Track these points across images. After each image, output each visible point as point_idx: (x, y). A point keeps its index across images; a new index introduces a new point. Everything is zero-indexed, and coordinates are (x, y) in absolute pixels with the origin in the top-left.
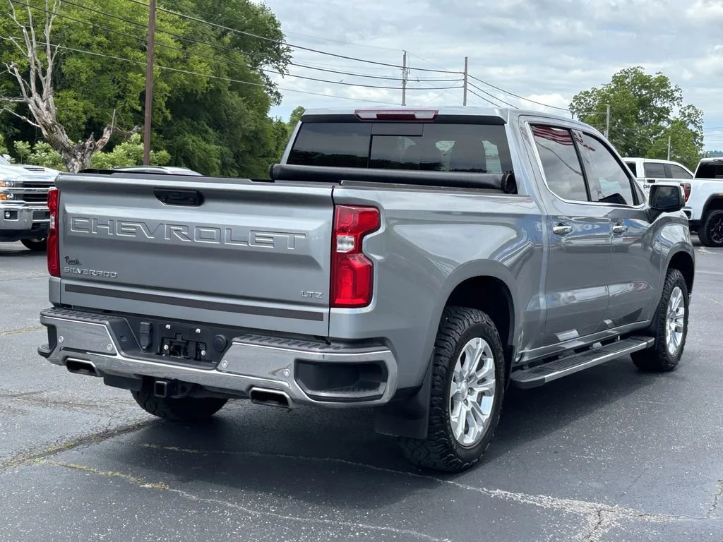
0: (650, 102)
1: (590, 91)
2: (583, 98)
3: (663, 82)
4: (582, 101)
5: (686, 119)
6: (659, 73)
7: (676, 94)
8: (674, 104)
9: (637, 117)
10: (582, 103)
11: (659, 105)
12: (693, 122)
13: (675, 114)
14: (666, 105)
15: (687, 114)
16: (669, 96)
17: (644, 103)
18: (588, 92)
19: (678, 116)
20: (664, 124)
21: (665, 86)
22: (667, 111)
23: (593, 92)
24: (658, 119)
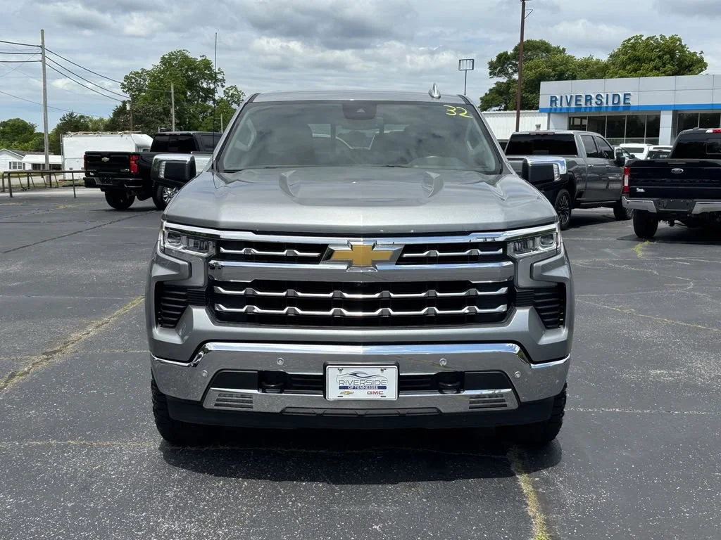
0: (196, 83)
1: (140, 72)
2: (133, 78)
3: (207, 64)
4: (133, 81)
5: (229, 99)
6: (203, 56)
7: (220, 77)
8: (218, 85)
9: (186, 97)
10: (133, 83)
11: (205, 85)
12: (235, 103)
13: (219, 94)
14: (212, 86)
15: (230, 94)
16: (213, 78)
17: (192, 84)
18: (138, 73)
19: (223, 96)
20: (211, 103)
21: (209, 68)
22: (213, 91)
23: (142, 73)
24: (205, 99)
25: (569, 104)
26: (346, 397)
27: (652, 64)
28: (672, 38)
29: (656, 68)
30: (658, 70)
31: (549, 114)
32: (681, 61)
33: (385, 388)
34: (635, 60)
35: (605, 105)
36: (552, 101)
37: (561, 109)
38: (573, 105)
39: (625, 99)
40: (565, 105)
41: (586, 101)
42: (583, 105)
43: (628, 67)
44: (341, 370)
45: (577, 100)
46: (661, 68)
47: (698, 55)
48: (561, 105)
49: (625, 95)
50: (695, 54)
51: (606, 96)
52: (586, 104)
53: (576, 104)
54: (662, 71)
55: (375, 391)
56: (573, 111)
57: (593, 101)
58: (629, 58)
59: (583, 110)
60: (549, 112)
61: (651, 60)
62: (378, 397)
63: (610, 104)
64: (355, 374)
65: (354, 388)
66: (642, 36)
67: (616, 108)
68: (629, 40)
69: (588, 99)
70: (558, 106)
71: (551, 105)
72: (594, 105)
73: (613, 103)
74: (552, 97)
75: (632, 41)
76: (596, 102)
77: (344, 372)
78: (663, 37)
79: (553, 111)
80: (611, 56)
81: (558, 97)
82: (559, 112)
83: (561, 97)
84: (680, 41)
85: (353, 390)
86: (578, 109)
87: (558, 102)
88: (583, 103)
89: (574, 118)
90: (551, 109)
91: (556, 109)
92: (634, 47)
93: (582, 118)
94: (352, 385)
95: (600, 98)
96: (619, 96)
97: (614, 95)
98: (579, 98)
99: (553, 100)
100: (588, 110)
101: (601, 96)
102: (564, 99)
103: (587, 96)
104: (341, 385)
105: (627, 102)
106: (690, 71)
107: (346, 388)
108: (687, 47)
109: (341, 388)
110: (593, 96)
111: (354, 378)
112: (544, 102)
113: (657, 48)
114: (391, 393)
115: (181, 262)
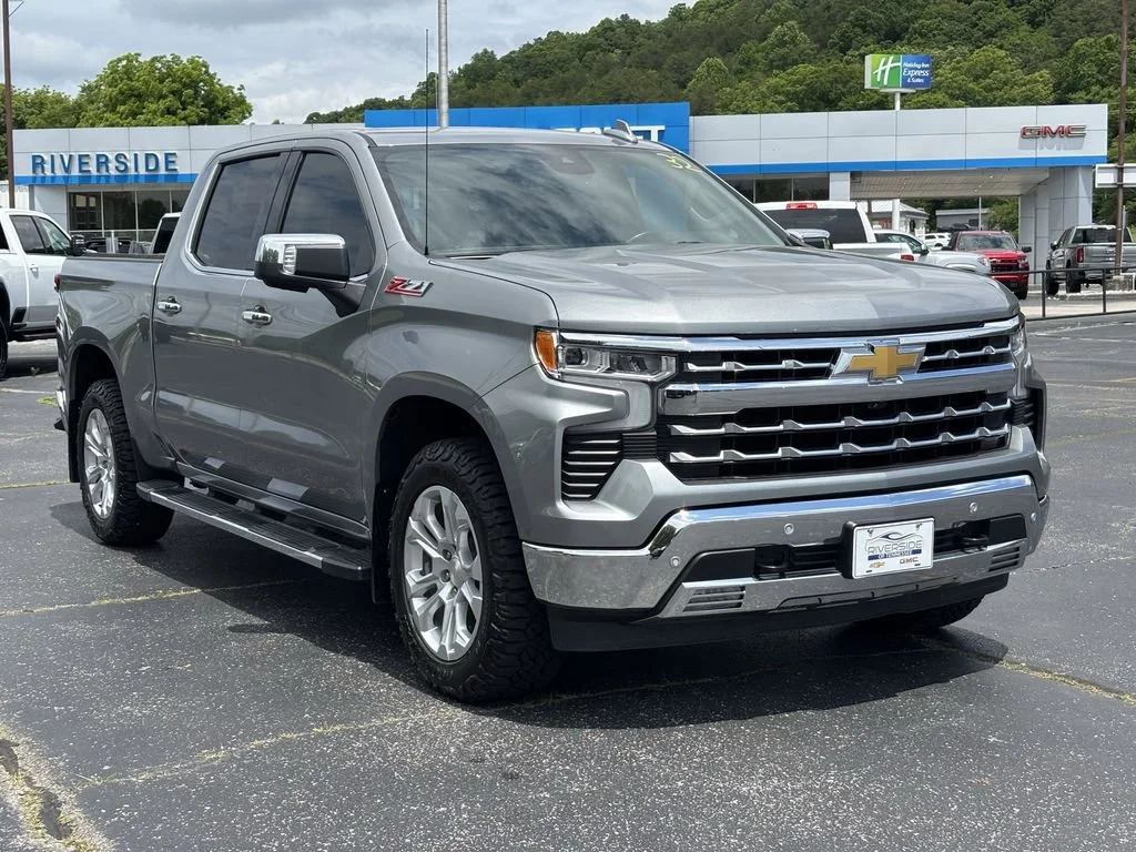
25: (67, 170)
26: (876, 571)
27: (162, 105)
28: (192, 61)
29: (170, 112)
30: (174, 114)
31: (31, 187)
32: (210, 102)
33: (919, 552)
34: (132, 95)
35: (132, 172)
36: (35, 166)
37: (53, 178)
38: (75, 172)
39: (167, 162)
40: (60, 172)
41: (99, 165)
42: (94, 172)
43: (121, 108)
44: (871, 532)
45: (81, 164)
46: (179, 111)
47: (236, 91)
48: (53, 171)
49: (167, 155)
50: (230, 89)
51: (133, 158)
52: (98, 171)
53: (81, 171)
54: (183, 116)
55: (909, 557)
56: (76, 182)
57: (112, 166)
58: (121, 93)
59: (94, 181)
60: (32, 183)
61: (162, 97)
62: (911, 566)
63: (142, 171)
64: (887, 537)
65: (885, 557)
66: (139, 55)
67: (152, 178)
68: (120, 60)
69: (102, 161)
70: (48, 173)
71: (34, 172)
72: (113, 172)
73: (147, 170)
74: (34, 157)
75: (124, 62)
76: (117, 168)
77: (875, 534)
78: (176, 59)
79: (39, 181)
80: (84, 89)
81: (47, 158)
82: (49, 184)
83: (52, 157)
84: (206, 67)
85: (885, 560)
86: (85, 178)
87: (48, 167)
88: (93, 168)
89: (75, 194)
90: (34, 179)
91: (44, 178)
92: (128, 72)
93: (88, 195)
94: (884, 552)
95: (123, 160)
96: (155, 155)
97: (147, 156)
98: (84, 160)
99: (37, 162)
100: (103, 181)
101: (125, 157)
102: (58, 162)
103: (98, 156)
104: (871, 554)
105: (171, 167)
106: (225, 118)
107: (875, 557)
108: (218, 77)
109: (871, 558)
110: (111, 157)
111: (885, 542)
112: (22, 167)
113: (169, 75)
114: (926, 560)
115: (614, 393)
